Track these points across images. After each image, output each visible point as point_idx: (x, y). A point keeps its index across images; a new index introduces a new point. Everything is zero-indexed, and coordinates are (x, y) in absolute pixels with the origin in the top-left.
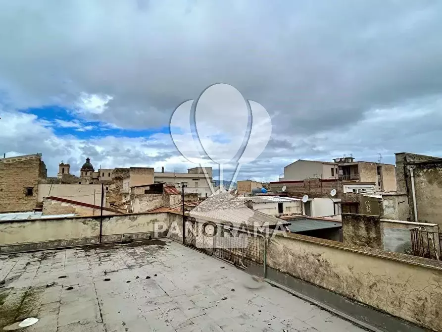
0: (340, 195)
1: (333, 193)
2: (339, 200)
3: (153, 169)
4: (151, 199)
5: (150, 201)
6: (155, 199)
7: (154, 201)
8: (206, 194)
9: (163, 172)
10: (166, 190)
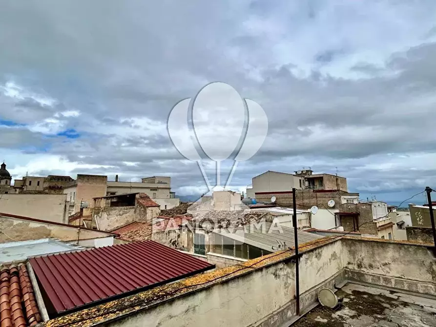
0: (338, 206)
1: (331, 203)
2: (337, 211)
3: (106, 177)
4: (121, 213)
5: (120, 215)
6: (126, 213)
7: (124, 216)
8: (166, 206)
9: (117, 181)
10: (141, 201)
